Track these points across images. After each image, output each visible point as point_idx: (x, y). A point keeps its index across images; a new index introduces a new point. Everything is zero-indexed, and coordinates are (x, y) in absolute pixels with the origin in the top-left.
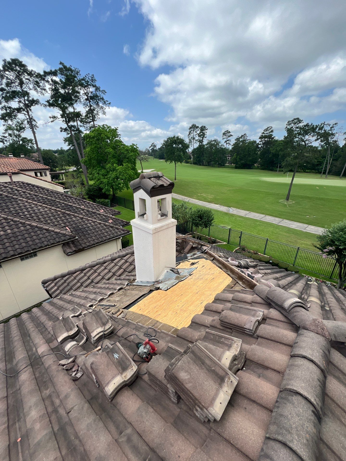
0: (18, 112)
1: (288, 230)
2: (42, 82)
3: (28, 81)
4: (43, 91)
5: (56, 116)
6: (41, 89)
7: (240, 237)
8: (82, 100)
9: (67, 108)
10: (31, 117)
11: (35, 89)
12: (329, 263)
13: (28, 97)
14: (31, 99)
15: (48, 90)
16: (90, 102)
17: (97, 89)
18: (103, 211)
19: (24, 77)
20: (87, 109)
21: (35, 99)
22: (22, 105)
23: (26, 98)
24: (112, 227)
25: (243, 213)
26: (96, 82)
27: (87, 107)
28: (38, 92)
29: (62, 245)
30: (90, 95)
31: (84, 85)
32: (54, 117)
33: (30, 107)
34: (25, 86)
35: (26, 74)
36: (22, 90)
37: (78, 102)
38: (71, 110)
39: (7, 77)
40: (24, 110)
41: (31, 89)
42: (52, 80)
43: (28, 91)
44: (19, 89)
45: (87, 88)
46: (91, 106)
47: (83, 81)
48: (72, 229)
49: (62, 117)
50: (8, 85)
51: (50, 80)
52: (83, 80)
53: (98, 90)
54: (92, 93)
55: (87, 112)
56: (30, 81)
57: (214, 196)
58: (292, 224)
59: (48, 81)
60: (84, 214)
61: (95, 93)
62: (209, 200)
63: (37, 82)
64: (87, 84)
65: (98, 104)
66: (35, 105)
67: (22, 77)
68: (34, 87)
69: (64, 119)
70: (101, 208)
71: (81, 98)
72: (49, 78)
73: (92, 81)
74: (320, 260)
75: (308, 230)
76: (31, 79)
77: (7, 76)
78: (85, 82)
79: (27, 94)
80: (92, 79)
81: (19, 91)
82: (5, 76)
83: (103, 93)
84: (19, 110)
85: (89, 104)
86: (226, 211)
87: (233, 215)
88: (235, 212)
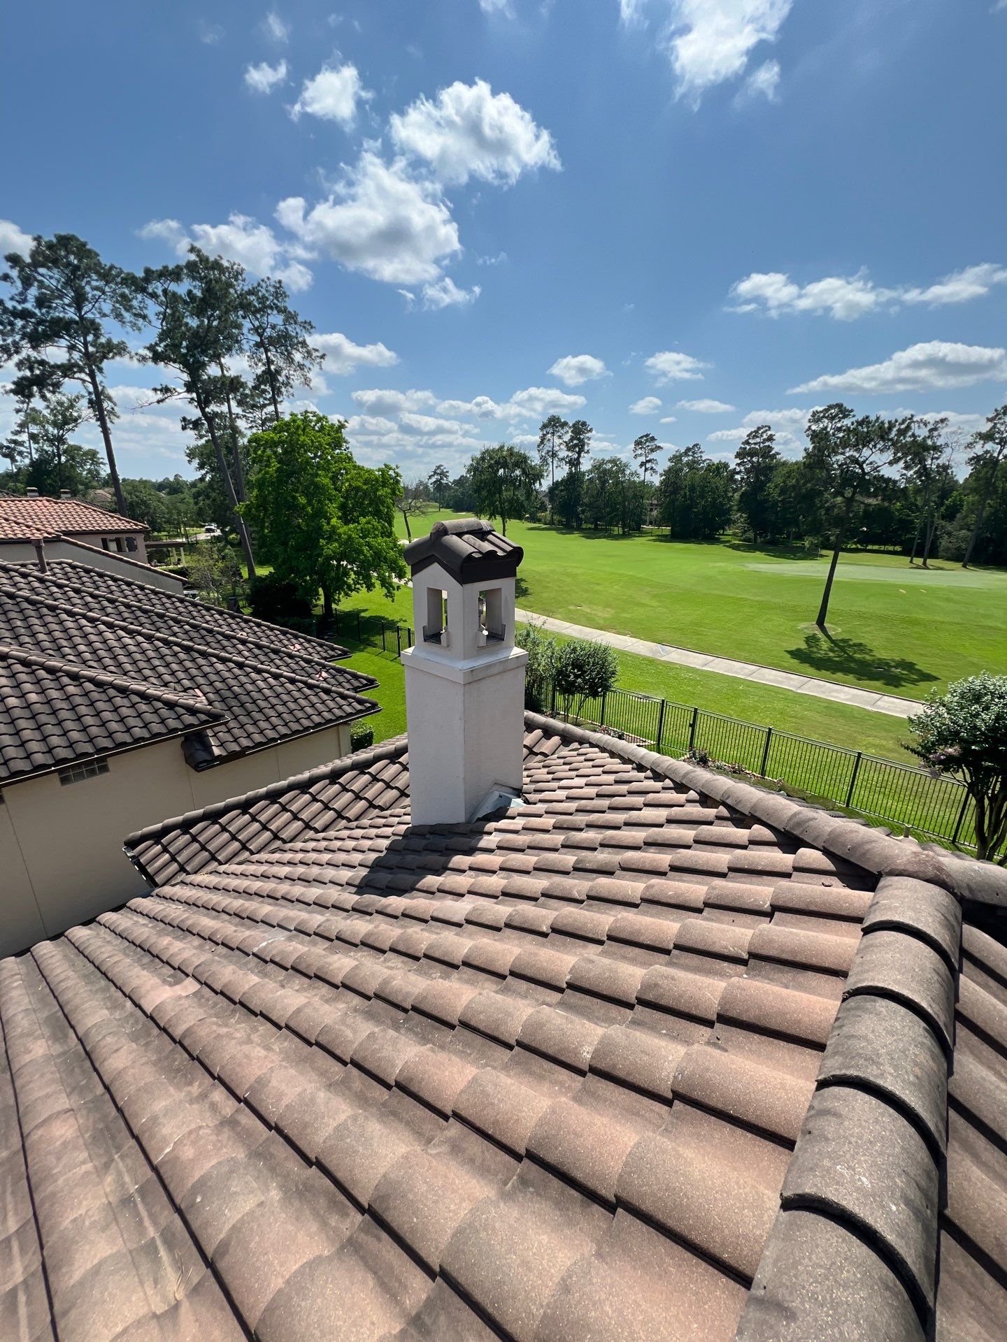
0: (65, 376)
1: (825, 707)
2: (139, 296)
3: (98, 293)
4: (140, 322)
5: (171, 386)
6: (135, 315)
7: (693, 726)
8: (246, 347)
9: (203, 366)
10: (100, 388)
11: (118, 316)
12: (945, 801)
13: (97, 336)
14: (103, 340)
15: (152, 317)
16: (267, 351)
17: (290, 317)
18: (298, 647)
19: (88, 283)
20: (260, 369)
21: (115, 341)
22: (76, 355)
23: (90, 338)
24: (327, 691)
25: (696, 660)
26: (286, 299)
27: (260, 364)
28: (124, 323)
29: (183, 738)
30: (268, 332)
31: (255, 306)
32: (166, 390)
33: (101, 361)
34: (90, 306)
35: (94, 277)
36: (81, 317)
37: (234, 352)
38: (213, 370)
39: (41, 282)
40: (81, 370)
41: (105, 315)
42: (165, 292)
43: (98, 320)
44: (71, 314)
45: (262, 316)
46: (269, 362)
47: (252, 298)
48: (211, 695)
49: (189, 391)
50: (41, 302)
51: (160, 292)
52: (251, 292)
53: (292, 321)
54: (273, 327)
55: (258, 377)
56: (104, 293)
57: (613, 612)
58: (837, 691)
59: (154, 296)
60: (246, 654)
61: (282, 328)
62: (601, 622)
63: (123, 296)
64: (263, 303)
65: (289, 359)
66: (113, 357)
67: (83, 284)
68: (114, 310)
69: (194, 395)
70: (294, 641)
71: (244, 342)
72: (157, 287)
73: (277, 298)
74: (920, 790)
75: (882, 708)
76: (107, 289)
77: (40, 278)
78: (259, 298)
79: (94, 328)
80: (276, 292)
81: (72, 321)
82: (36, 280)
83: (304, 327)
84: (68, 370)
85: (264, 356)
86: (649, 655)
87: (669, 666)
88: (674, 656)
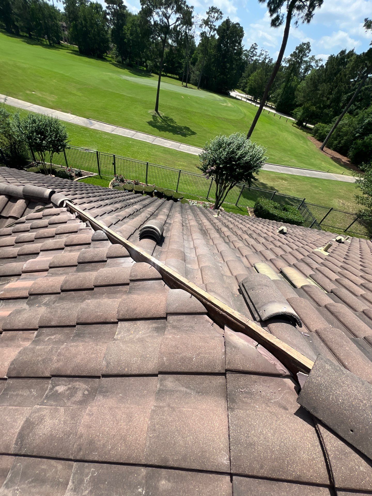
7: (114, 164)
25: (108, 128)
62: (51, 103)
75: (182, 149)
86: (84, 125)
87: (95, 131)
88: (97, 126)
